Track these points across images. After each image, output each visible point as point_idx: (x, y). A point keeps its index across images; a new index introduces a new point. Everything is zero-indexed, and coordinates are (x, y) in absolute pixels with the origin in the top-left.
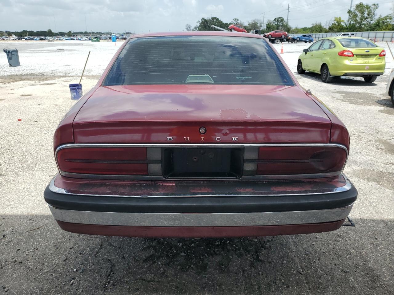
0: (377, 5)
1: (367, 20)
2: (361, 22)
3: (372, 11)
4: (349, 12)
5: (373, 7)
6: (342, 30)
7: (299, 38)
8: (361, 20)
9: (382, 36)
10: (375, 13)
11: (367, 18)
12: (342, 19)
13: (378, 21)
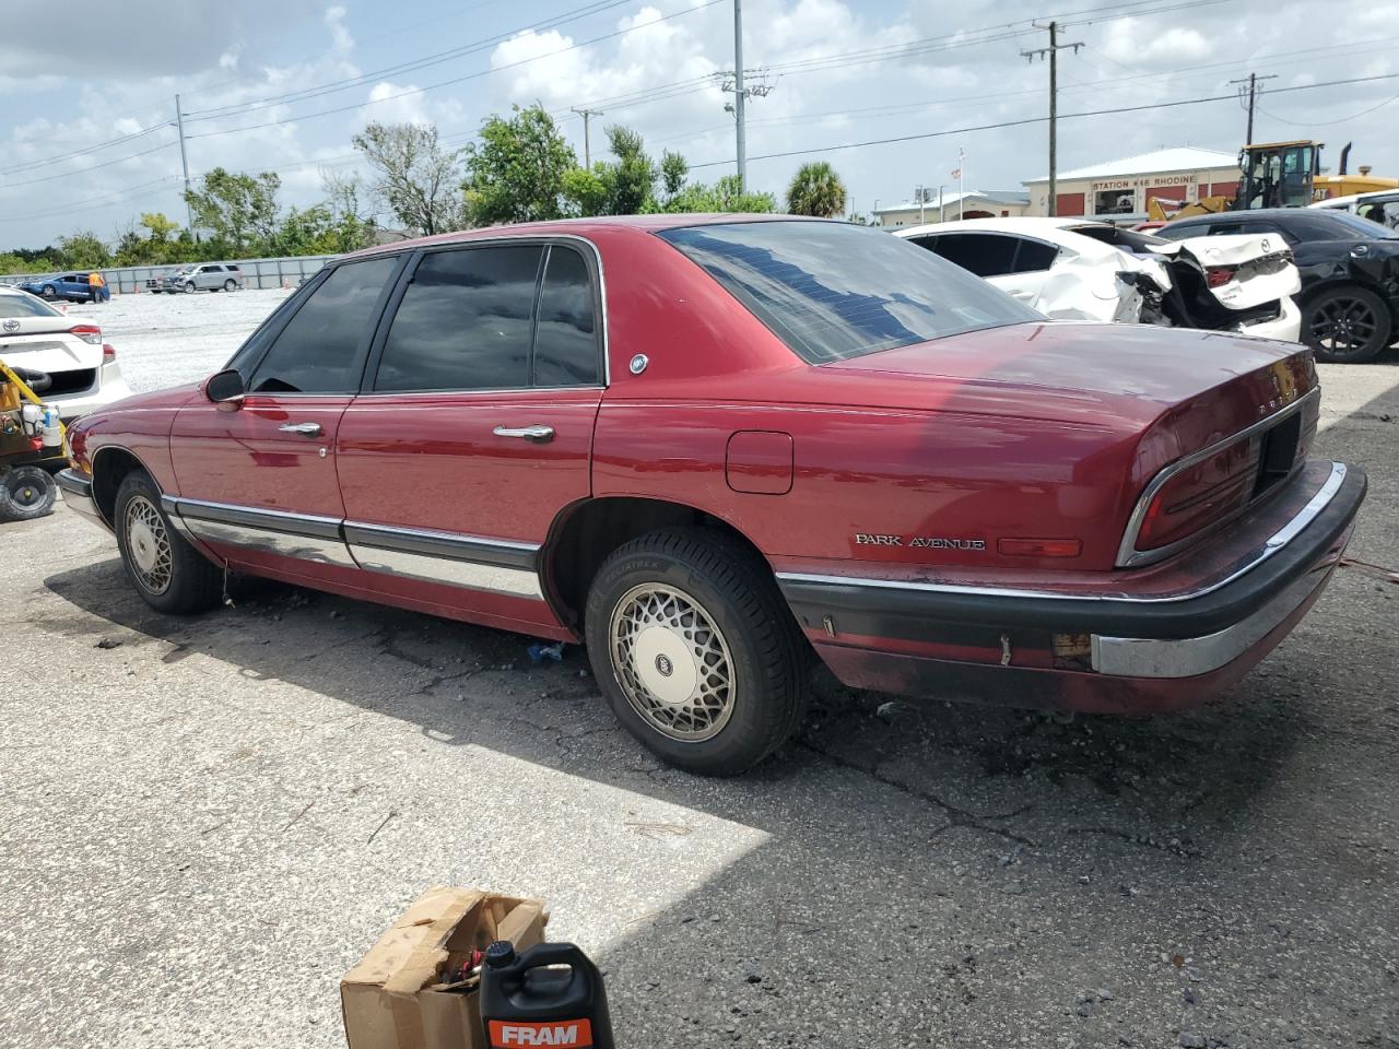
0: (273, 178)
1: (256, 222)
2: (238, 230)
3: (266, 196)
4: (190, 197)
5: (263, 181)
6: (181, 256)
7: (50, 286)
8: (238, 222)
9: (277, 272)
10: (274, 200)
11: (254, 217)
12: (169, 220)
13: (292, 224)
